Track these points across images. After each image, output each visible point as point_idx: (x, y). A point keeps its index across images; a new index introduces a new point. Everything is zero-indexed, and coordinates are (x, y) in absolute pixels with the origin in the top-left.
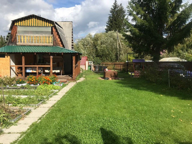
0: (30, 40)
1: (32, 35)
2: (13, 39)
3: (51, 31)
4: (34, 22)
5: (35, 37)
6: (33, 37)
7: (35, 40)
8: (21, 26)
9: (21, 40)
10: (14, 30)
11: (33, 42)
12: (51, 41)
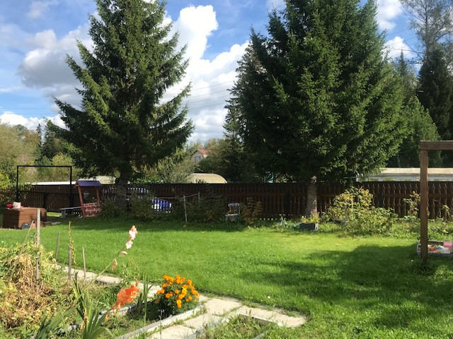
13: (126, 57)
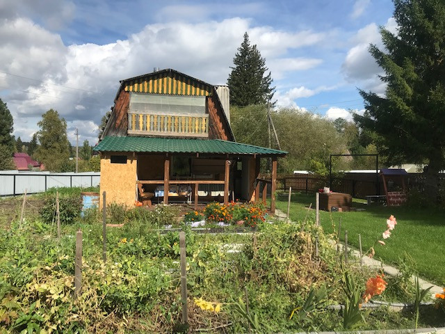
0: (159, 124)
1: (163, 114)
2: (118, 122)
3: (204, 105)
4: (168, 85)
5: (170, 119)
6: (166, 118)
7: (169, 124)
8: (138, 92)
9: (137, 123)
10: (123, 102)
11: (166, 129)
12: (204, 128)
13: (433, 31)
